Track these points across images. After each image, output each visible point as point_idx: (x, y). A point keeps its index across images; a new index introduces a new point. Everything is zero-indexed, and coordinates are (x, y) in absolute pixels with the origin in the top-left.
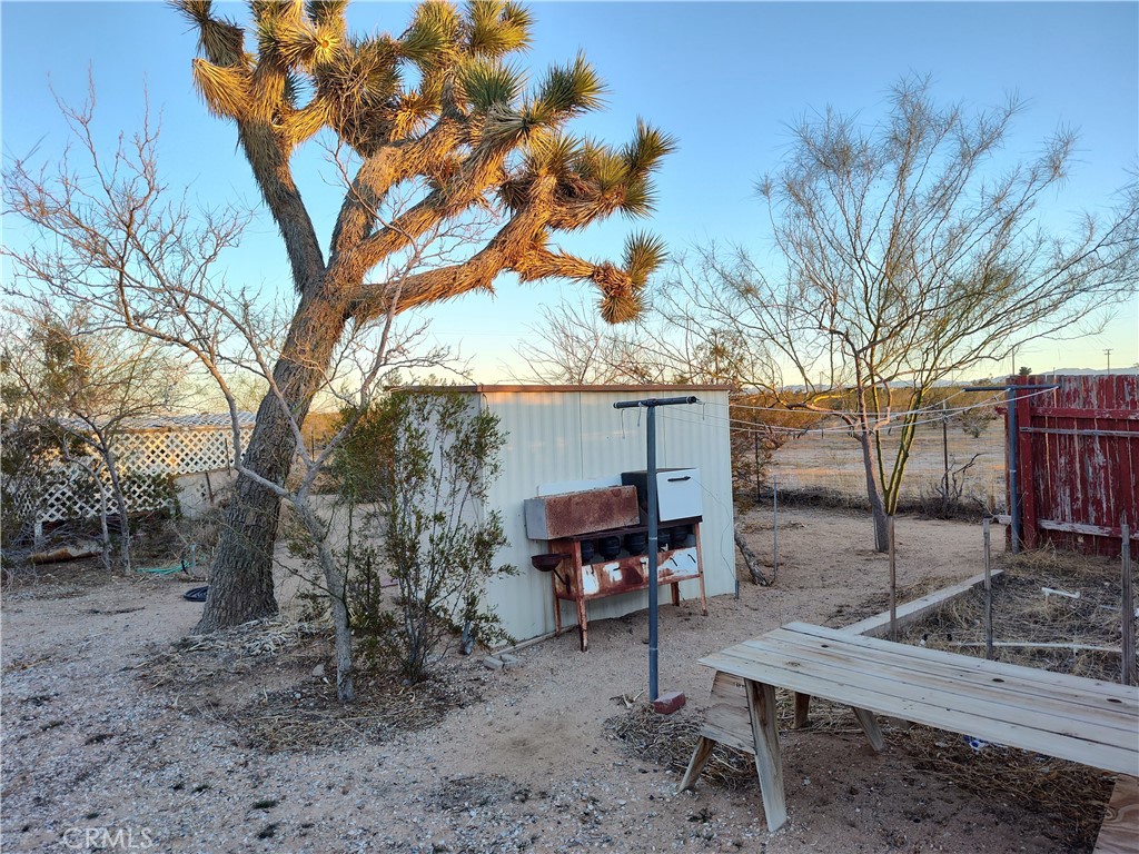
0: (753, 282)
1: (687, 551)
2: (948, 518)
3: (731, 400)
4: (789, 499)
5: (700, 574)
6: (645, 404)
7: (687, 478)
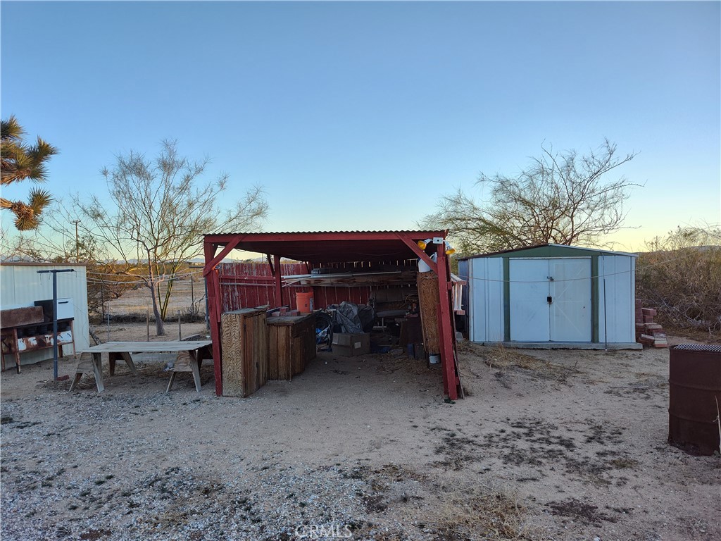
0: (101, 212)
1: (67, 332)
2: (193, 322)
3: (87, 270)
4: (119, 320)
5: (73, 342)
6: (52, 271)
7: (67, 302)
